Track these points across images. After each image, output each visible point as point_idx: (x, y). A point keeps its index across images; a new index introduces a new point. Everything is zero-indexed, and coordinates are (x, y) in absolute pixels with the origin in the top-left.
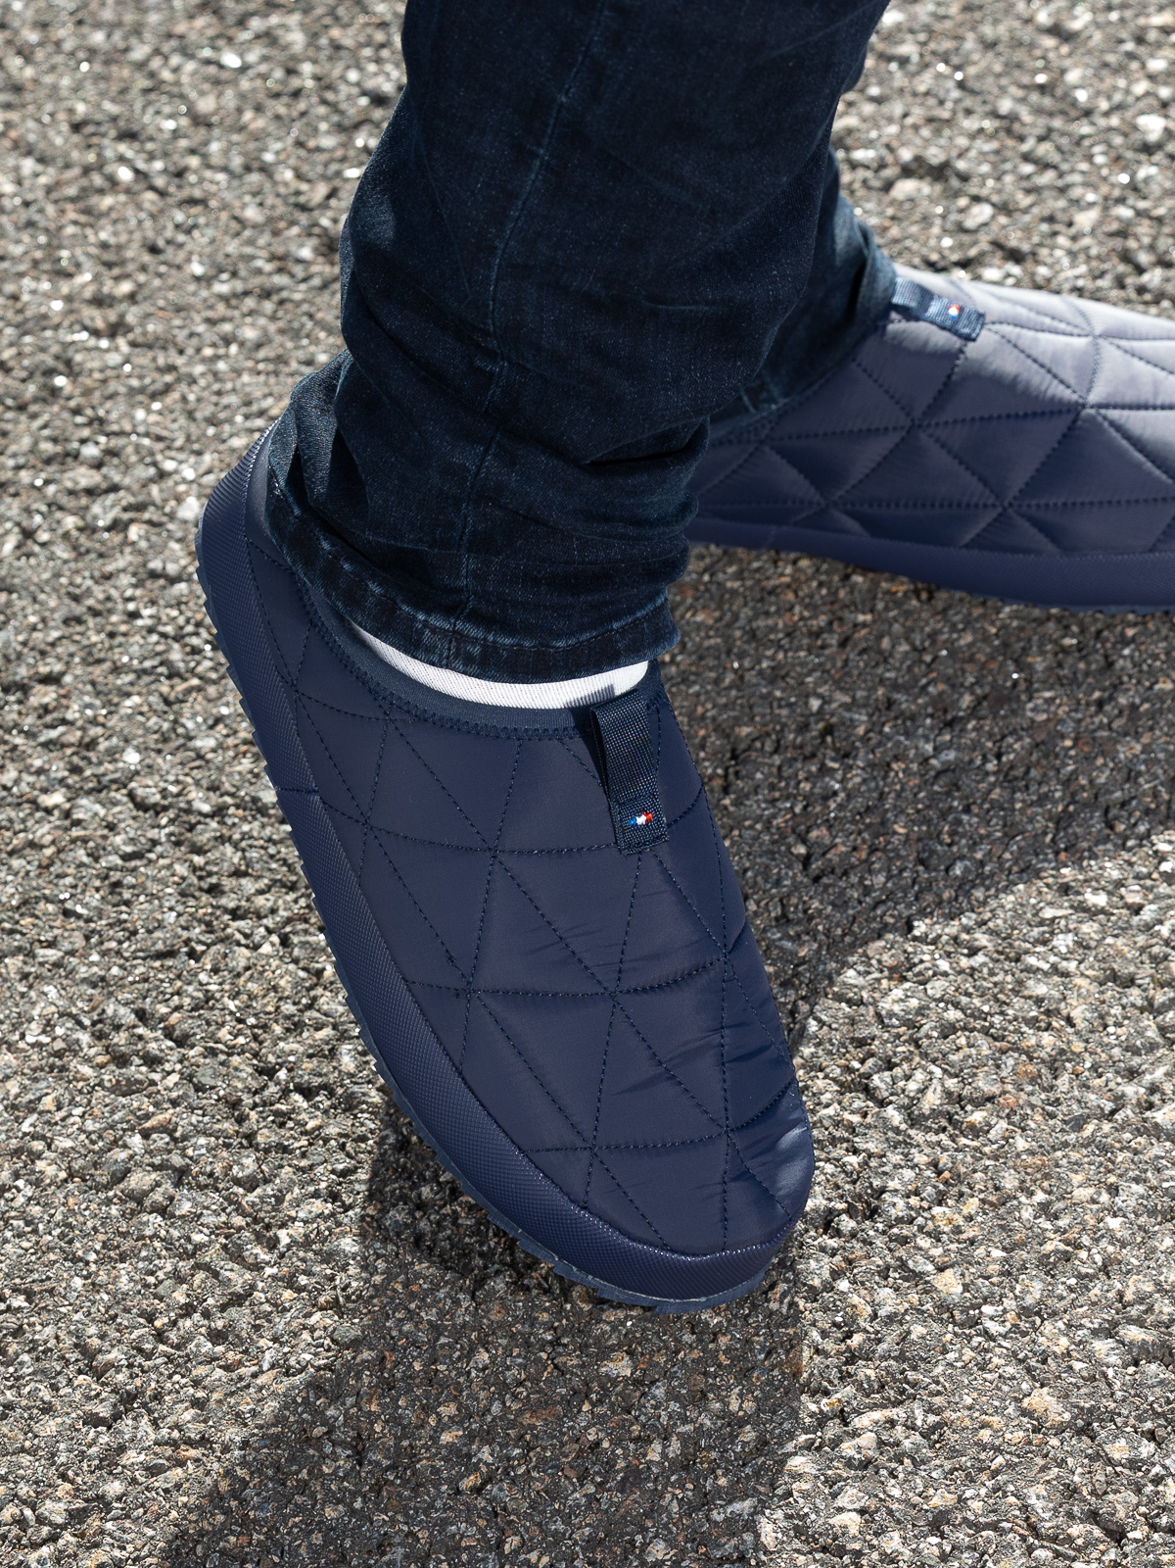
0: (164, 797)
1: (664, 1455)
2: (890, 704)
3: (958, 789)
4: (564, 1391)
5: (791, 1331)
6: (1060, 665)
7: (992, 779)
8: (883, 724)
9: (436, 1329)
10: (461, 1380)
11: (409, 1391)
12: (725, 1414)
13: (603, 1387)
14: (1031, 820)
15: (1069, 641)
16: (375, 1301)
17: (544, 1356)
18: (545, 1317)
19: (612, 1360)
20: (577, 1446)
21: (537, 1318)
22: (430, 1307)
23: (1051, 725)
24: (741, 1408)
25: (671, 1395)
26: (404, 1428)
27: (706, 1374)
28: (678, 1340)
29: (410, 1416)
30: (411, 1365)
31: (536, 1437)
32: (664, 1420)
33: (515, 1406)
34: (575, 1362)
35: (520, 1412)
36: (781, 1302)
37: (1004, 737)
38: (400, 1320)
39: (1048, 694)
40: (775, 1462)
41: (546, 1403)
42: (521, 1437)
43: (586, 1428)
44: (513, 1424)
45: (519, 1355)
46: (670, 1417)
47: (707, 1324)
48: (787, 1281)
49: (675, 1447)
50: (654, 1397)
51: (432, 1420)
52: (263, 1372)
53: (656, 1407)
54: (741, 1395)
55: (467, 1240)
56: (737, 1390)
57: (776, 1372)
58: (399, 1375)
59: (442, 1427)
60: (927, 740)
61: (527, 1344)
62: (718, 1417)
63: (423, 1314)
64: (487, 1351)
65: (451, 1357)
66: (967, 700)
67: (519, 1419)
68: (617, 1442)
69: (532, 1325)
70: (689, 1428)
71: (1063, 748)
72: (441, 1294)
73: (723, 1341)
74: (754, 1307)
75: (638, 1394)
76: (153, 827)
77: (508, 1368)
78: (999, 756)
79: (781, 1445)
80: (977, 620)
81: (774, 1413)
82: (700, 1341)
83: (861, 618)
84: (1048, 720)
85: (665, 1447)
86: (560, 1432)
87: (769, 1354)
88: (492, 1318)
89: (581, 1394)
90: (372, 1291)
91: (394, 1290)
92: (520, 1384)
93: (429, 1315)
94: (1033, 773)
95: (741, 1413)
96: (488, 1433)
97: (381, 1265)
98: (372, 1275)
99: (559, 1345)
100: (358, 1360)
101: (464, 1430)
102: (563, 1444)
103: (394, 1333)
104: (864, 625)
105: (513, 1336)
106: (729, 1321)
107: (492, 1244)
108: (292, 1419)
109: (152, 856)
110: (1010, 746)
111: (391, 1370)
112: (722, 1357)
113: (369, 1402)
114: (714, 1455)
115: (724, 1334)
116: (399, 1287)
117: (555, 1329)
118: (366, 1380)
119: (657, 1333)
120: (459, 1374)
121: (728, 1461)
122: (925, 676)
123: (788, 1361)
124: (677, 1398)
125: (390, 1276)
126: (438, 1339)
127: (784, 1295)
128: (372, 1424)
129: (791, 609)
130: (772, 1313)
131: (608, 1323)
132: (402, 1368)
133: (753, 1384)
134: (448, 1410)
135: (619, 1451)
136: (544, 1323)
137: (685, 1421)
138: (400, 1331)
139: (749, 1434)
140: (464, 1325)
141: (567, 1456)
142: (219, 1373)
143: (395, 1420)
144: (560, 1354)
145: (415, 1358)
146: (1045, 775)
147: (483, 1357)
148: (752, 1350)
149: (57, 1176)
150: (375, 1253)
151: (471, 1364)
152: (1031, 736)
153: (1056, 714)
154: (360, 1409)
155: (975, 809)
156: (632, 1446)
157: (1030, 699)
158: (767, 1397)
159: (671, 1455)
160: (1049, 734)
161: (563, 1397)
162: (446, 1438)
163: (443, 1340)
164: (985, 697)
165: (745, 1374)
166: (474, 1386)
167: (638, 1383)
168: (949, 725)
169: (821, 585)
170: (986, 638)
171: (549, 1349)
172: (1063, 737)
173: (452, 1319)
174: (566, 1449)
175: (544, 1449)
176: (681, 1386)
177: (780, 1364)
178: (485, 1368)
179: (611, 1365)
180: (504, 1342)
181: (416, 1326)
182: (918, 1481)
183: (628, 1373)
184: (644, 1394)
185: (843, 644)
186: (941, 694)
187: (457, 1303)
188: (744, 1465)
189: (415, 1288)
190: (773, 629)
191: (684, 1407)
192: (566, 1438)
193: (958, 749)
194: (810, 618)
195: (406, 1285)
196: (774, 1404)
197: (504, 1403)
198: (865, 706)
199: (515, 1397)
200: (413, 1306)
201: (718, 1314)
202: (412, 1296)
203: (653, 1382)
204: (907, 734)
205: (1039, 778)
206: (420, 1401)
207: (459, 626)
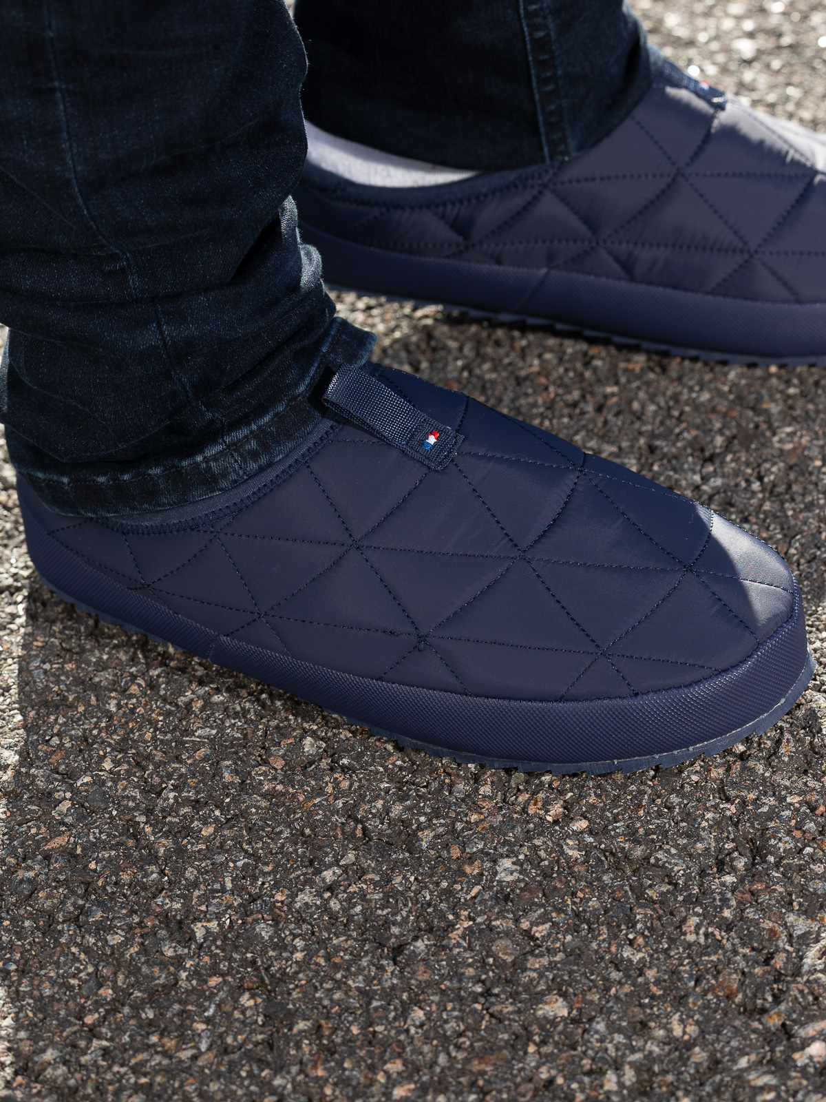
0: (16, 580)
1: (621, 1085)
2: (652, 449)
3: (732, 505)
4: (506, 1036)
5: (714, 958)
6: (791, 408)
7: (760, 496)
8: (652, 465)
9: (366, 995)
10: (402, 1037)
11: (352, 1053)
12: (670, 1040)
13: (542, 1028)
14: (805, 523)
15: (792, 391)
16: (301, 976)
17: (478, 1007)
18: (471, 971)
19: (546, 1003)
20: (531, 1086)
21: (463, 974)
22: (356, 974)
23: (799, 452)
24: (684, 1033)
25: (613, 1028)
26: (354, 1088)
27: (641, 1005)
28: (606, 979)
29: (358, 1076)
30: (348, 1030)
31: (488, 1082)
32: (612, 1051)
33: (461, 1056)
34: (510, 1009)
35: (467, 1061)
36: (697, 934)
37: (759, 466)
38: (331, 990)
39: (789, 430)
40: (733, 1078)
41: (490, 1049)
42: (473, 1084)
43: (537, 1067)
44: (462, 1072)
45: (454, 1009)
46: (617, 1049)
47: (630, 961)
48: (698, 915)
49: (629, 1076)
50: (597, 1032)
51: (381, 1078)
52: (201, 1053)
53: (601, 1041)
54: (681, 1021)
55: (379, 912)
56: (677, 1016)
57: (710, 996)
58: (339, 1040)
59: (392, 1083)
60: (694, 472)
61: (461, 999)
62: (665, 1044)
63: (350, 982)
64: (421, 1008)
65: (387, 1018)
66: (719, 440)
67: (468, 1067)
68: (570, 1077)
69: (460, 981)
70: (637, 1056)
71: (815, 467)
72: (364, 962)
73: (651, 974)
74: (672, 941)
75: (580, 1031)
76: (10, 604)
77: (446, 1022)
78: (760, 478)
79: (734, 1061)
80: (710, 382)
81: (719, 1033)
82: (628, 976)
83: (609, 390)
84: (795, 449)
85: (619, 1077)
86: (511, 1074)
87: (698, 981)
88: (420, 978)
89: (521, 1039)
90: (295, 968)
91: (317, 964)
92: (461, 1035)
93: (356, 983)
94: (795, 488)
95: (686, 1037)
96: (440, 1082)
97: (299, 943)
98: (292, 953)
99: (491, 995)
100: (295, 1030)
101: (416, 1083)
102: (517, 1086)
103: (326, 1002)
104: (613, 395)
105: (443, 992)
106: (651, 956)
107: (404, 914)
108: (240, 1092)
109: (13, 627)
110: (769, 470)
111: (329, 1037)
112: (654, 989)
113: (315, 1067)
114: (670, 1078)
115: (650, 968)
116: (322, 961)
117: (483, 982)
118: (306, 1048)
119: (584, 974)
120: (399, 1033)
121: (685, 1082)
122: (677, 426)
123: (720, 985)
124: (620, 1030)
125: (310, 953)
126: (369, 1003)
127: (698, 927)
128: (322, 1087)
129: (546, 389)
130: (689, 946)
131: (535, 970)
132: (340, 1033)
133: (690, 1010)
134: (395, 1067)
135: (574, 1086)
136: (472, 977)
137: (633, 1050)
138: (331, 1000)
139: (699, 1055)
140: (393, 987)
141: (524, 1096)
142: (158, 1058)
143: (343, 1082)
144: (493, 1004)
145: (351, 1023)
146: (805, 488)
147: (418, 1014)
148: (680, 979)
150: (291, 934)
151: (409, 1021)
152: (784, 461)
153: (800, 443)
154: (307, 1076)
155: (753, 519)
156: (586, 1079)
157: (774, 434)
158: (708, 1019)
159: (628, 1083)
160: (799, 458)
161: (506, 1042)
162: (398, 1093)
163: (375, 1004)
164: (734, 437)
165: (680, 1001)
166: (416, 1042)
167: (575, 1021)
168: (711, 459)
169: (566, 370)
170: (721, 394)
171: (482, 1000)
172: (812, 459)
173: (380, 983)
174: (522, 1089)
175: (500, 1092)
176: (620, 1019)
177: (712, 989)
178: (422, 1025)
179: (547, 1007)
180: (436, 998)
181: (346, 993)
183: (565, 1013)
184: (585, 1031)
185: (599, 409)
186: (696, 438)
187: (381, 968)
188: (702, 1084)
189: (337, 960)
190: (535, 405)
191: (629, 1038)
192: (519, 1079)
193: (723, 476)
194: (565, 394)
195: (328, 958)
196: (716, 1025)
197: (449, 1054)
198: (632, 452)
199: (458, 1047)
200: (339, 976)
201: (639, 951)
202: (337, 967)
203: (591, 1020)
204: (675, 470)
205: (801, 491)
206: (365, 1061)
207: (228, 439)
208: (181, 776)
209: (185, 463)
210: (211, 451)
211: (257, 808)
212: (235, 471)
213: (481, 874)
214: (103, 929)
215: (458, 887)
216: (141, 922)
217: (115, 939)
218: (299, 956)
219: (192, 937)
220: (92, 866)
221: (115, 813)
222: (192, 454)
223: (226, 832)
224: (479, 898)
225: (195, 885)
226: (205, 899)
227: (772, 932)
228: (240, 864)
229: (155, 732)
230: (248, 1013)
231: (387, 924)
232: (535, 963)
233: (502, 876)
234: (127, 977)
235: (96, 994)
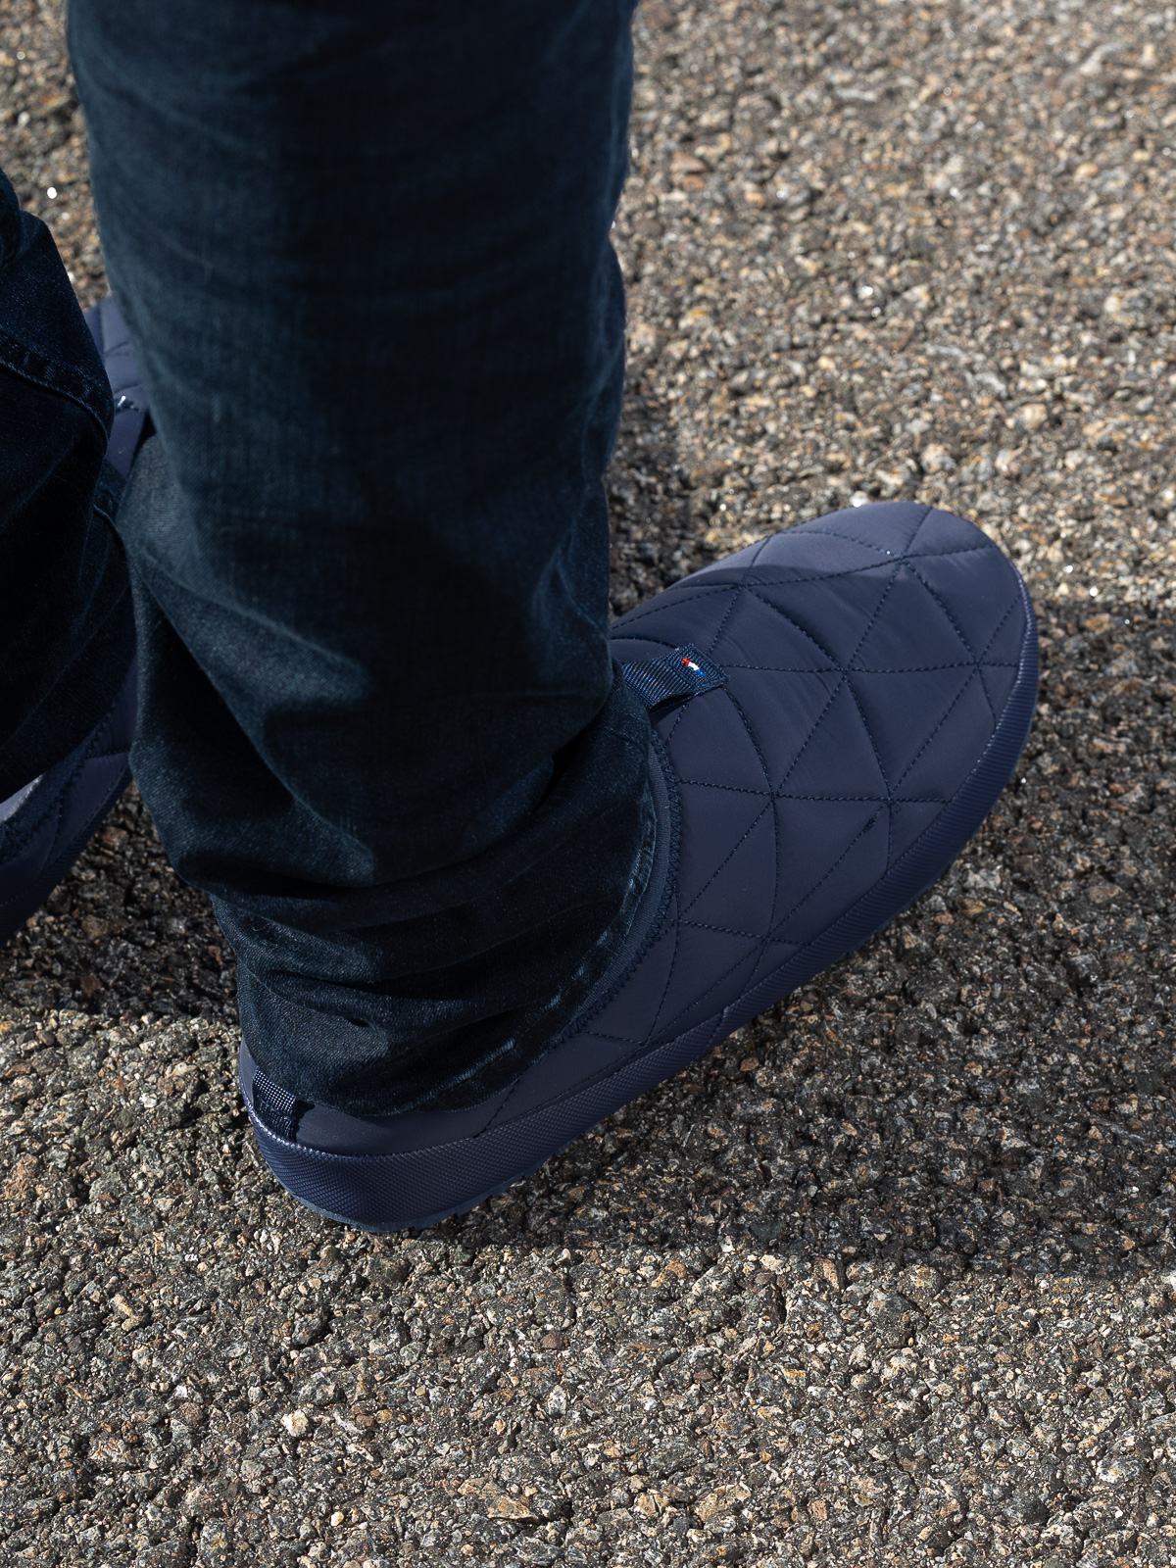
9: (1144, 1007)
16: (1103, 1060)
18: (1130, 922)
21: (1132, 928)
22: (1113, 1015)
36: (1118, 743)
38: (1131, 1037)
48: (1090, 739)
55: (1023, 989)
63: (1123, 1019)
72: (1095, 1007)
74: (1123, 763)
88: (1129, 963)
90: (1090, 1064)
91: (1090, 1045)
93: (1125, 1014)
97: (1053, 1059)
98: (1066, 1065)
103: (1149, 1041)
106: (1140, 781)
115: (1157, 784)
116: (1086, 1041)
117: (1146, 913)
126: (1158, 1006)
131: (1139, 872)
136: (1139, 921)
138: (1146, 1036)
173: (1131, 995)
181: (1140, 1024)
187: (1108, 993)
189: (1087, 1029)
195: (1081, 1035)
200: (1112, 1028)
201: (1131, 790)
202: (1097, 1030)
208: (747, 1151)
211: (823, 1084)
213: (985, 901)
214: (989, 1228)
215: (1001, 921)
216: (984, 1195)
217: (1008, 1218)
218: (1074, 1059)
219: (1021, 1152)
220: (882, 1237)
221: (797, 1214)
223: (860, 1112)
224: (1022, 906)
225: (938, 1146)
226: (963, 1135)
227: (1128, 688)
228: (914, 1102)
229: (662, 1174)
230: (1149, 1107)
231: (1041, 986)
232: (1129, 871)
233: (994, 882)
234: (1072, 1209)
235: (1092, 1236)
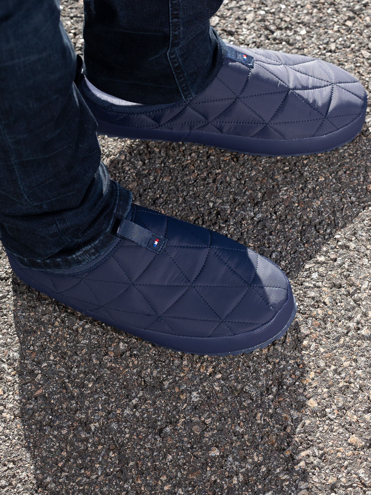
0: (7, 274)
1: (238, 481)
2: (235, 200)
3: (266, 227)
4: (199, 464)
5: (267, 430)
6: (286, 177)
7: (276, 222)
8: (235, 208)
9: (152, 450)
10: (165, 466)
11: (149, 474)
12: (254, 463)
13: (211, 460)
14: (292, 234)
15: (286, 168)
16: (129, 444)
17: (189, 453)
18: (186, 439)
19: (212, 451)
20: (209, 483)
21: (183, 440)
22: (147, 442)
23: (289, 199)
24: (258, 460)
25: (235, 459)
26: (151, 487)
27: (243, 450)
28: (231, 440)
29: (152, 482)
30: (147, 464)
31: (195, 482)
32: (235, 468)
33: (185, 473)
34: (200, 453)
35: (187, 474)
36: (261, 420)
37: (275, 206)
38: (139, 449)
39: (285, 189)
40: (275, 477)
41: (195, 470)
42: (190, 483)
43: (211, 476)
44: (186, 479)
45: (181, 455)
46: (237, 467)
47: (239, 432)
48: (260, 412)
49: (241, 477)
50: (229, 461)
51: (160, 483)
52: (99, 476)
53: (231, 465)
54: (257, 455)
55: (153, 416)
56: (255, 454)
57: (266, 445)
58: (144, 469)
59: (163, 485)
60: (251, 211)
61: (183, 450)
62: (252, 464)
63: (146, 445)
64: (171, 455)
65: (159, 459)
66: (260, 195)
67: (188, 477)
68: (222, 479)
69: (183, 443)
70: (244, 470)
71: (295, 207)
72: (150, 437)
73: (246, 437)
74: (252, 423)
75: (224, 461)
76: (6, 286)
77: (179, 460)
78: (275, 213)
79: (275, 470)
80: (255, 166)
81: (270, 459)
82: (238, 438)
83: (217, 171)
84: (288, 197)
85: (238, 478)
86: (202, 479)
87: (262, 439)
88: (169, 442)
89: (205, 464)
90: (127, 440)
91: (134, 439)
92: (184, 464)
93: (148, 446)
94: (288, 217)
95: (259, 462)
96: (179, 484)
97: (127, 430)
98: (125, 434)
99: (193, 448)
100: (129, 466)
101: (171, 484)
102: (205, 483)
103: (138, 454)
104: (219, 174)
105: (177, 448)
106: (246, 430)
107: (162, 416)
108: (114, 491)
109: (9, 296)
110: (278, 209)
111: (141, 467)
112: (247, 443)
113: (137, 480)
114: (254, 478)
115: (246, 435)
116: (135, 437)
117: (190, 443)
118: (134, 472)
119: (224, 438)
120: (164, 465)
121: (259, 479)
122: (244, 188)
123: (269, 440)
124: (237, 460)
125: (132, 435)
126: (153, 454)
127: (261, 417)
128: (140, 487)
129: (194, 172)
130: (258, 424)
131: (207, 438)
132: (144, 466)
133: (260, 451)
134: (164, 478)
135: (223, 482)
136: (186, 442)
137: (242, 468)
138: (140, 453)
139: (264, 469)
140: (160, 447)
141: (207, 487)
142: (85, 479)
143: (147, 485)
144: (195, 452)
145: (148, 462)
146: (292, 217)
147: (170, 457)
148: (256, 439)
149: (11, 418)
150: (124, 427)
151: (167, 460)
152: (284, 204)
153: (290, 195)
154: (135, 483)
155: (273, 233)
156: (227, 480)
157: (280, 191)
158: (266, 454)
159: (241, 481)
160: (289, 202)
161: (200, 466)
162: (166, 488)
163: (155, 454)
164: (265, 193)
165: (256, 448)
166: (170, 468)
167: (222, 457)
168: (256, 204)
169: (201, 161)
170: (260, 172)
171: (190, 450)
172: (294, 203)
173: (156, 445)
174: (206, 485)
175: (199, 486)
176: (237, 455)
177: (267, 442)
178: (171, 461)
179: (212, 452)
180: (175, 450)
181: (145, 450)
182: (322, 475)
183: (218, 454)
184: (226, 461)
185: (214, 181)
186: (251, 194)
187: (156, 439)
188: (265, 479)
189: (140, 437)
190: (190, 180)
191: (240, 463)
192: (205, 481)
193: (262, 213)
194: (201, 174)
195: (137, 436)
196: (269, 456)
197: (181, 472)
198: (227, 202)
199: (184, 469)
200: (142, 443)
201: (242, 428)
202: (141, 440)
203: (227, 456)
204: (244, 210)
205: (290, 219)
206: (154, 476)
207: (84, 249)
208: (78, 361)
209: (69, 258)
210: (78, 254)
211: (107, 374)
212: (87, 259)
213: (186, 399)
214: (60, 428)
215: (179, 404)
216: (72, 424)
217: (64, 432)
218: (127, 436)
219: (90, 429)
220: (52, 401)
221: (57, 379)
222: (71, 255)
223: (97, 385)
224: (186, 409)
225: (88, 408)
226: (93, 413)
227: (286, 418)
228: (103, 398)
229: (66, 342)
230: (113, 459)
231: (156, 421)
232: (207, 434)
233: (194, 399)
234: (70, 447)
235: (61, 455)
